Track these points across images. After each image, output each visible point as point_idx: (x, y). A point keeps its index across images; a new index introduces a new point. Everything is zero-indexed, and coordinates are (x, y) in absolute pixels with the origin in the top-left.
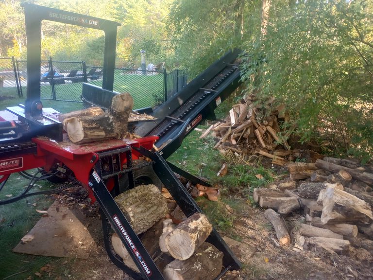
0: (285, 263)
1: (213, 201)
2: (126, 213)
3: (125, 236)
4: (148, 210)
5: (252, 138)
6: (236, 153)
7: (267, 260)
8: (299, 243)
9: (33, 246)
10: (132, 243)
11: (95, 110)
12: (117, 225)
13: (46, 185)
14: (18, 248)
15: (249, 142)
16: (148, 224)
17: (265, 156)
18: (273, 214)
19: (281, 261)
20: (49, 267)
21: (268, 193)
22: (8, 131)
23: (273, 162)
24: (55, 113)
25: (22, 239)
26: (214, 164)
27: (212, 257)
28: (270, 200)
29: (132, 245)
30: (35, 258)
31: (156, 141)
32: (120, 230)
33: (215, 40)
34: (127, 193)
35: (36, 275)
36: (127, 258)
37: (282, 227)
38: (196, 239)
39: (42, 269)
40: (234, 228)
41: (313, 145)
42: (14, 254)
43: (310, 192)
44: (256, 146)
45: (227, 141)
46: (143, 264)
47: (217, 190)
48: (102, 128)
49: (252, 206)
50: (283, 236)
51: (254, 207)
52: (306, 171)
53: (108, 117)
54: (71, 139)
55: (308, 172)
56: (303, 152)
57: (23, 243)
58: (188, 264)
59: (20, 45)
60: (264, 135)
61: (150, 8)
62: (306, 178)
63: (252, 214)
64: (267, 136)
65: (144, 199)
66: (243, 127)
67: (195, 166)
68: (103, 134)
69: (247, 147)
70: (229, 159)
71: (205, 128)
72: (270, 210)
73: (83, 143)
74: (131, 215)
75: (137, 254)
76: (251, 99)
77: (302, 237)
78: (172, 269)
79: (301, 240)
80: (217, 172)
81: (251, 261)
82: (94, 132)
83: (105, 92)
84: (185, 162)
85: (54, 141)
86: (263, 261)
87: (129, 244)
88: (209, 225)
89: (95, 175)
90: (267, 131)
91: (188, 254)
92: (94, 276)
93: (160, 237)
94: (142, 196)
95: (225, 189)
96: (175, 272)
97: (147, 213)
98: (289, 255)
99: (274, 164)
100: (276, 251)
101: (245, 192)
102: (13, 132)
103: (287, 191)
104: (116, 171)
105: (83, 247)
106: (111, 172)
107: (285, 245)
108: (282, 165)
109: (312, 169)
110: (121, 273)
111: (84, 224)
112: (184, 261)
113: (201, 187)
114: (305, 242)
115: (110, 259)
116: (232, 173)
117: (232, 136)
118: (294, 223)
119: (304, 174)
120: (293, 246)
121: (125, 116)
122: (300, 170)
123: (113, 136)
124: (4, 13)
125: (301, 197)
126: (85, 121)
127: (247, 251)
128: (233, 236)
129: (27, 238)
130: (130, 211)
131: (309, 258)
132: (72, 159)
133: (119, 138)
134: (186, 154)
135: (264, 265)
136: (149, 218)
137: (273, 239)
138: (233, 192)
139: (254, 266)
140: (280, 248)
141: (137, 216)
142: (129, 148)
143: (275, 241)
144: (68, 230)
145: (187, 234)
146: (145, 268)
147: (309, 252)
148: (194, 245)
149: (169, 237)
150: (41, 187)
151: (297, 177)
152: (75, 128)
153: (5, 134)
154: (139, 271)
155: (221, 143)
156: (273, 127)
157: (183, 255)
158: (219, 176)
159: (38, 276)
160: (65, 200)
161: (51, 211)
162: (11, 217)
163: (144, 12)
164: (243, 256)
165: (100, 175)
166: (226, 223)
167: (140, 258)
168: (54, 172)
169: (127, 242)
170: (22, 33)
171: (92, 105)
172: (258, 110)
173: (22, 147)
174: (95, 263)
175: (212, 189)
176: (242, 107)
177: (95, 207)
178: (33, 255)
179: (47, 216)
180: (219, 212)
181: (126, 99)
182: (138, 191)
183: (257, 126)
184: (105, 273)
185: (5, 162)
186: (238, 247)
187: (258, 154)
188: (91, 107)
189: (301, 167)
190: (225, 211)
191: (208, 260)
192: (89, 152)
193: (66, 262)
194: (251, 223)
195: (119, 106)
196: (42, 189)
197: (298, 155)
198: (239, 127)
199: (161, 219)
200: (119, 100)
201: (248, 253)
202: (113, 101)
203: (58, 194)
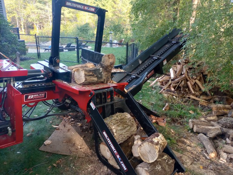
0: (215, 170)
1: (162, 127)
2: (111, 130)
3: (110, 144)
4: (125, 129)
5: (185, 87)
6: (174, 97)
7: (201, 167)
8: (223, 157)
9: (51, 147)
10: (114, 149)
11: (90, 65)
12: (105, 137)
13: (57, 111)
14: (42, 148)
15: (183, 90)
16: (124, 138)
17: (194, 100)
18: (204, 137)
19: (212, 168)
20: (61, 161)
21: (199, 123)
22: (39, 75)
23: (199, 103)
24: (64, 67)
25: (45, 143)
26: (160, 103)
27: (168, 162)
28: (201, 128)
29: (115, 151)
30: (52, 155)
31: (126, 85)
32: (107, 141)
33: (159, 24)
34: (111, 117)
35: (53, 166)
36: (111, 159)
37: (211, 146)
38: (159, 149)
39: (57, 162)
40: (177, 145)
41: (227, 93)
42: (39, 151)
43: (229, 124)
44: (188, 93)
45: (168, 89)
46: (122, 163)
47: (164, 119)
48: (95, 75)
49: (188, 131)
50: (212, 152)
51: (190, 131)
52: (224, 110)
53: (99, 69)
54: (76, 82)
55: (225, 111)
56: (221, 98)
57: (45, 145)
58: (153, 165)
59: (37, 28)
60: (193, 86)
61: (115, 6)
62: (224, 115)
63: (188, 136)
64: (195, 86)
65: (122, 122)
66: (179, 80)
67: (148, 103)
68: (96, 79)
69: (181, 93)
70: (170, 100)
71: (152, 80)
72: (202, 134)
73: (84, 84)
74: (114, 131)
75: (118, 157)
76: (185, 61)
77: (225, 153)
78: (141, 168)
79: (225, 155)
80: (163, 108)
81: (191, 167)
82: (91, 78)
83: (96, 54)
84: (140, 101)
85: (66, 83)
86: (199, 168)
87: (113, 150)
88: (165, 141)
89: (92, 104)
90: (195, 83)
91: (153, 159)
92: (88, 168)
93: (133, 147)
94: (121, 119)
95: (169, 119)
96: (144, 170)
97: (124, 131)
98: (217, 165)
99: (200, 105)
100: (207, 162)
101: (182, 121)
102: (42, 76)
103: (212, 122)
104: (104, 103)
105: (81, 150)
106: (101, 103)
107: (213, 158)
108: (206, 105)
109: (228, 109)
110: (105, 168)
111: (81, 136)
112: (149, 163)
113: (153, 117)
114: (228, 157)
115: (98, 159)
116: (172, 109)
117: (171, 85)
118: (218, 144)
119: (222, 112)
120: (219, 159)
121: (110, 68)
122: (219, 109)
123: (102, 81)
124: (29, 9)
125: (223, 127)
126: (86, 71)
127: (188, 161)
128: (177, 150)
129: (47, 142)
130: (114, 129)
131: (231, 168)
132: (78, 94)
133: (105, 82)
134: (141, 96)
135: (200, 170)
136: (125, 134)
137: (205, 154)
138: (174, 121)
139: (193, 170)
140: (210, 160)
141: (118, 132)
142: (112, 88)
143: (206, 155)
144: (71, 139)
145: (153, 146)
146: (123, 166)
147: (231, 163)
148: (158, 154)
149: (140, 147)
150: (54, 111)
151: (218, 114)
152: (79, 75)
153: (37, 77)
154: (119, 168)
155: (164, 89)
156: (199, 80)
157: (150, 160)
158: (164, 111)
159: (55, 166)
160: (69, 120)
161: (61, 126)
162: (37, 129)
163: (111, 9)
164: (185, 163)
165: (95, 104)
166: (172, 141)
167: (120, 159)
168: (63, 102)
169: (112, 149)
170: (39, 21)
171: (87, 62)
172: (190, 69)
173: (47, 86)
174: (89, 160)
175: (160, 119)
176: (179, 67)
177: (87, 126)
178: (51, 153)
179: (59, 129)
180: (166, 133)
181: (111, 58)
182: (118, 116)
183: (188, 79)
184: (95, 167)
185: (37, 94)
186: (181, 157)
187: (189, 98)
188: (87, 63)
189: (220, 107)
190: (170, 133)
191: (165, 164)
192: (88, 90)
193: (71, 158)
194: (188, 142)
195: (106, 62)
196: (55, 113)
197: (217, 99)
198: (177, 80)
199: (132, 135)
200: (107, 58)
201: (189, 162)
202: (103, 58)
203: (64, 116)
